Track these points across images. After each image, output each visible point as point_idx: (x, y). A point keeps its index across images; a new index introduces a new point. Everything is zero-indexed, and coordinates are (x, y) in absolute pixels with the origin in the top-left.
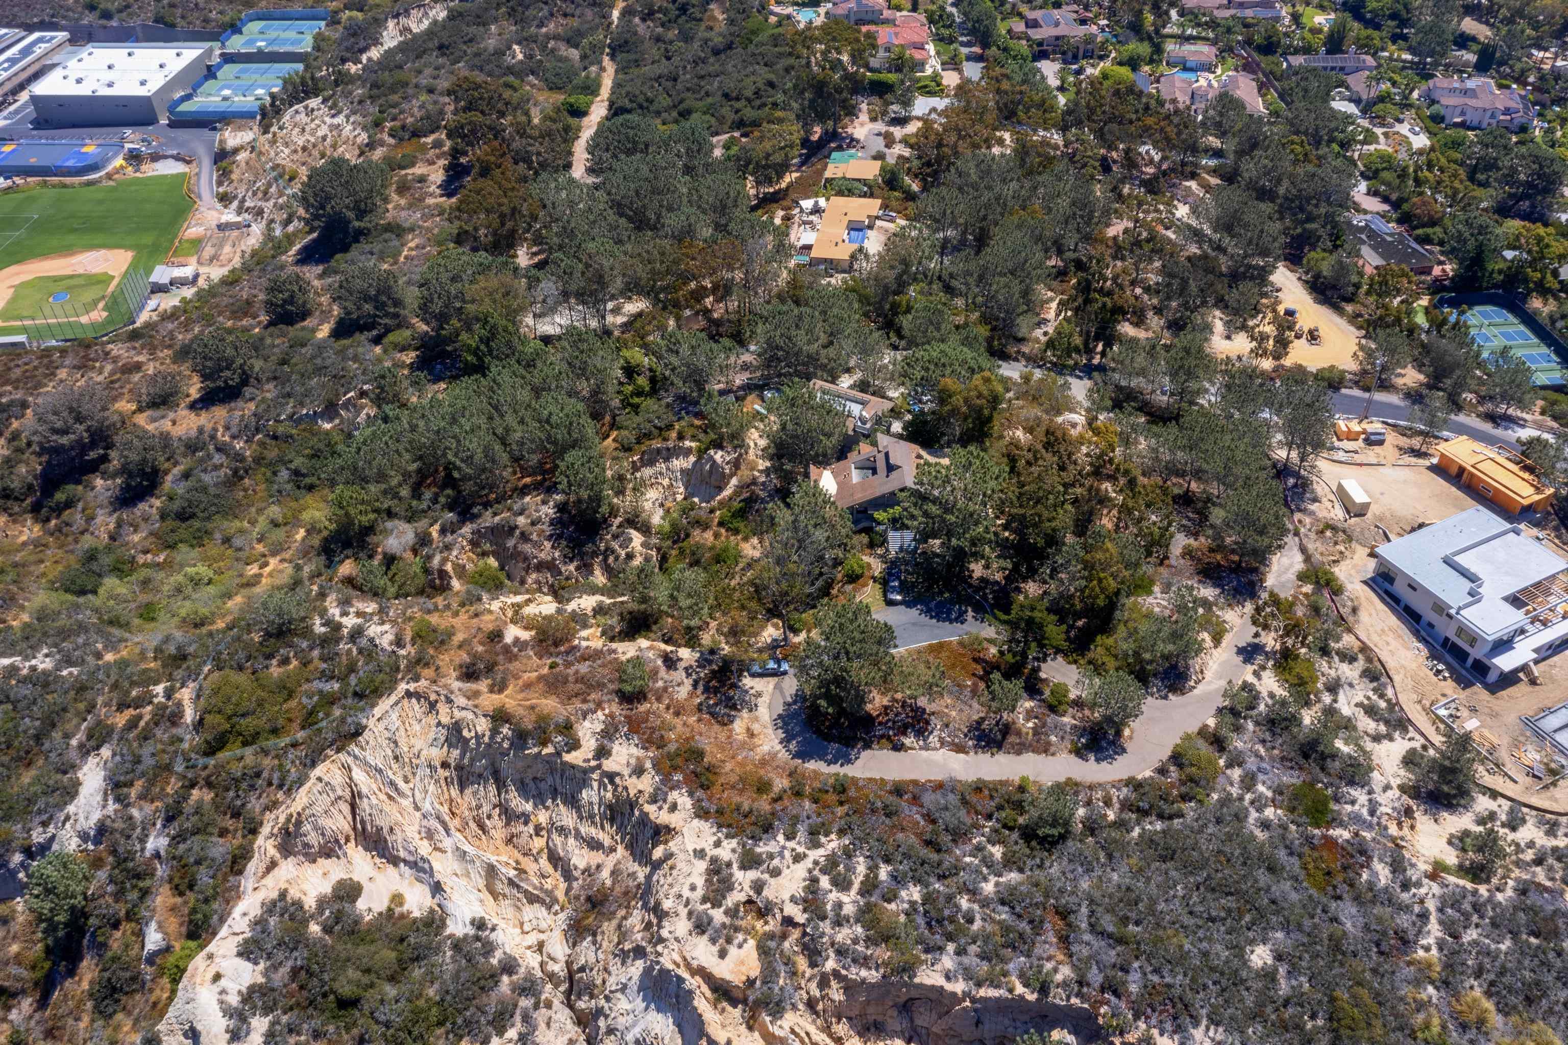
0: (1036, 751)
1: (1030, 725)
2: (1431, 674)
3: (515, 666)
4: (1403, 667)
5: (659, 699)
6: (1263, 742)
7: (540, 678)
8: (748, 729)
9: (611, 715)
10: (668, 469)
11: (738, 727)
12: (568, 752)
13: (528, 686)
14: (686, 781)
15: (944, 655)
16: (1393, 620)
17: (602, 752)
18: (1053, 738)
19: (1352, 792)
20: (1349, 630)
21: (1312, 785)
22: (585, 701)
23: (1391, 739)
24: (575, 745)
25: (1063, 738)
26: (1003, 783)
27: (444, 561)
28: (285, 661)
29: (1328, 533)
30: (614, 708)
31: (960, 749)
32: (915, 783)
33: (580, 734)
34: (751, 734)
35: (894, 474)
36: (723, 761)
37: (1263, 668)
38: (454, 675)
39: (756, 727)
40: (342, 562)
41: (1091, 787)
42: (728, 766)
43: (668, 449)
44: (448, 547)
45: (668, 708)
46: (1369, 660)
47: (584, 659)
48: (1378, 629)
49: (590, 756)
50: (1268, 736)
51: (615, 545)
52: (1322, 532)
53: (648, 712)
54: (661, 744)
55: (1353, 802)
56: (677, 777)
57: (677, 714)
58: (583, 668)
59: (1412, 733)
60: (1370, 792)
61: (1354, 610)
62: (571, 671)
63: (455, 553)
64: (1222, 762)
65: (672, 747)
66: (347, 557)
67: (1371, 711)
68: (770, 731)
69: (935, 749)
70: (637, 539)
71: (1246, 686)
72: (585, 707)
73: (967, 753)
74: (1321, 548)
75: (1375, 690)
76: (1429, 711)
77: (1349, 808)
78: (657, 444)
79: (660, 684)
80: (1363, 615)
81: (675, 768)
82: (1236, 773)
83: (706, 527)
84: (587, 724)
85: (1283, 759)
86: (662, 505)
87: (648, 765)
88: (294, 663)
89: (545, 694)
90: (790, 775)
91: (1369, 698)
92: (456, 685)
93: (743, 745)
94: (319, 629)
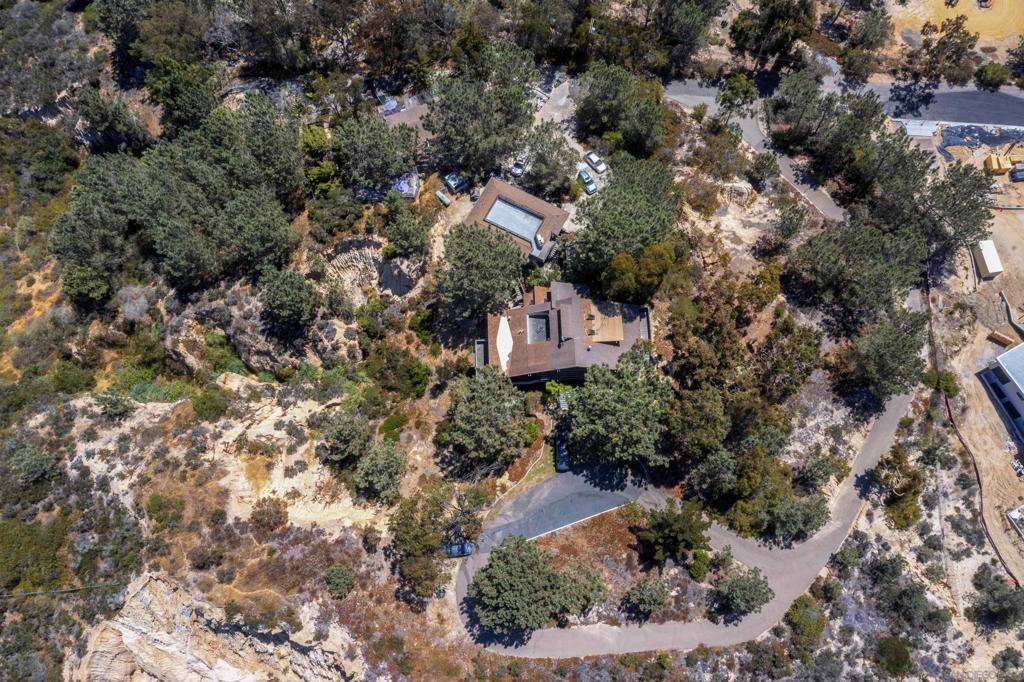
0: (676, 618)
1: (674, 593)
2: (1014, 473)
3: (237, 553)
4: (993, 468)
5: (364, 586)
6: (864, 588)
7: (263, 565)
8: (439, 615)
9: (324, 604)
10: (361, 255)
11: (431, 611)
12: (293, 632)
13: (252, 577)
14: (390, 669)
15: (605, 528)
16: (994, 418)
17: (321, 636)
18: (692, 605)
19: (929, 638)
20: (956, 432)
21: (895, 635)
22: (301, 591)
23: (969, 556)
24: (298, 627)
25: (699, 604)
26: (648, 654)
27: (176, 343)
28: (49, 508)
29: (957, 315)
30: (325, 597)
31: (614, 622)
32: (576, 660)
33: (301, 617)
34: (441, 620)
35: (565, 346)
36: (420, 650)
37: (875, 506)
38: (188, 563)
39: (445, 612)
40: (89, 323)
41: (718, 654)
42: (424, 653)
43: (359, 242)
44: (176, 330)
45: (371, 596)
46: (966, 464)
47: (296, 541)
48: (980, 427)
49: (311, 638)
50: (868, 583)
51: (322, 335)
52: (951, 313)
53: (355, 600)
54: (367, 634)
55: (928, 648)
56: (383, 665)
57: (379, 602)
58: (296, 552)
59: (988, 548)
60: (944, 640)
61: (964, 410)
62: (286, 556)
63: (183, 334)
64: (827, 613)
65: (378, 635)
66: (93, 319)
67: (957, 525)
68: (457, 615)
69: (594, 623)
70: (339, 325)
71: (857, 535)
72: (302, 596)
73: (619, 625)
74: (948, 336)
75: (965, 499)
76: (1004, 517)
77: (923, 653)
78: (347, 237)
79: (363, 569)
80: (971, 416)
81: (380, 657)
82: (837, 624)
83: (399, 330)
84: (305, 608)
85: (878, 607)
86: (360, 285)
87: (359, 651)
88: (57, 509)
89: (266, 584)
90: (474, 660)
91: (957, 509)
92: (191, 575)
93: (435, 632)
94: (73, 474)
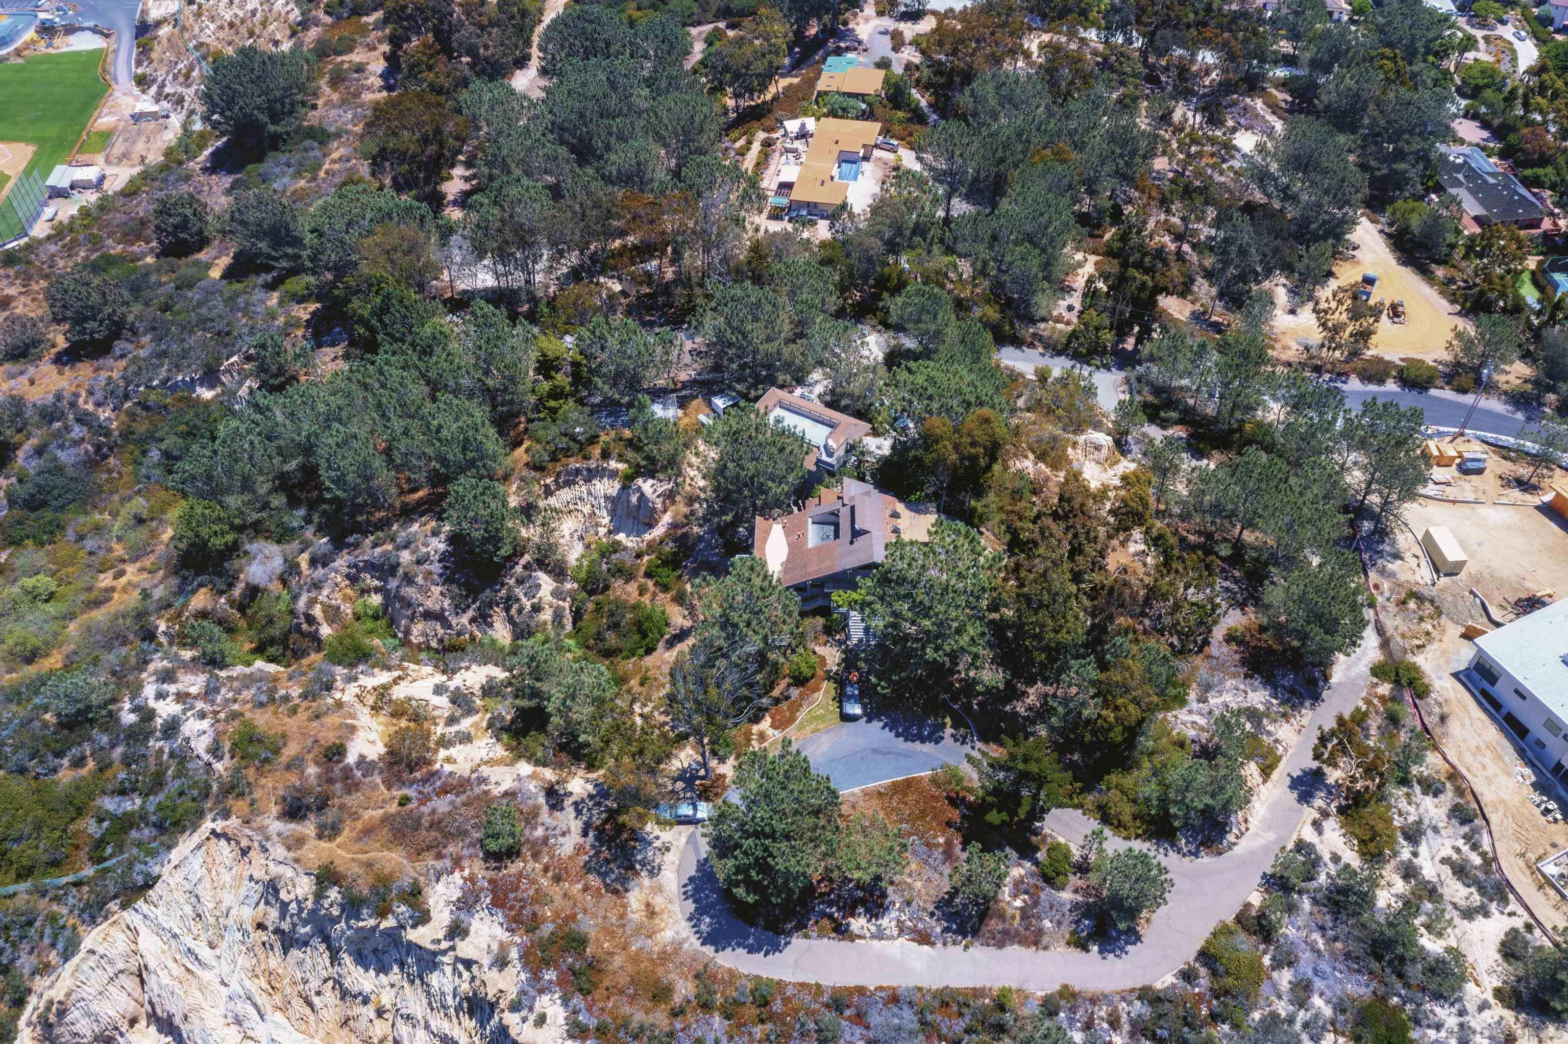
0: (1024, 942)
1: (1018, 903)
2: (1537, 812)
3: (352, 800)
4: (1503, 802)
5: (536, 856)
6: (1322, 928)
7: (386, 819)
8: (648, 905)
9: (472, 879)
10: (590, 493)
11: (635, 898)
12: (414, 927)
13: (368, 831)
14: (561, 982)
15: (911, 797)
16: (1491, 733)
17: (457, 931)
18: (1047, 924)
19: (1438, 1010)
20: (1436, 748)
21: (1384, 999)
22: (439, 856)
23: (1487, 915)
24: (423, 918)
25: (1059, 923)
26: (978, 993)
27: (312, 602)
28: (79, 762)
29: (1412, 605)
30: (477, 868)
31: (923, 938)
32: (861, 990)
33: (431, 902)
34: (651, 912)
35: (860, 541)
36: (611, 954)
37: (1325, 814)
38: (275, 810)
39: (658, 901)
40: (194, 592)
41: (1094, 1001)
42: (618, 961)
43: (589, 470)
44: (317, 586)
45: (546, 870)
46: (1460, 792)
47: (444, 791)
48: (1473, 744)
49: (441, 936)
50: (1328, 920)
51: (519, 592)
52: (1404, 603)
53: (520, 875)
54: (532, 924)
55: (1438, 1027)
56: (550, 975)
57: (557, 879)
58: (442, 805)
59: (1513, 906)
60: (1462, 1013)
61: (1443, 719)
62: (425, 809)
63: (325, 592)
64: (1267, 961)
65: (547, 929)
66: (201, 585)
67: (1461, 871)
68: (676, 908)
69: (891, 938)
70: (546, 583)
71: (1301, 846)
72: (439, 865)
73: (932, 944)
74: (1403, 628)
75: (1466, 837)
76: (1534, 869)
77: (1432, 1033)
78: (575, 463)
79: (539, 832)
80: (1454, 726)
81: (547, 963)
82: (1285, 978)
83: (629, 577)
84: (440, 887)
85: (1348, 956)
86: (581, 538)
87: (514, 954)
88: (91, 764)
89: (387, 846)
90: (697, 977)
91: (1458, 850)
92: (276, 826)
93: (639, 929)
94: (129, 718)
